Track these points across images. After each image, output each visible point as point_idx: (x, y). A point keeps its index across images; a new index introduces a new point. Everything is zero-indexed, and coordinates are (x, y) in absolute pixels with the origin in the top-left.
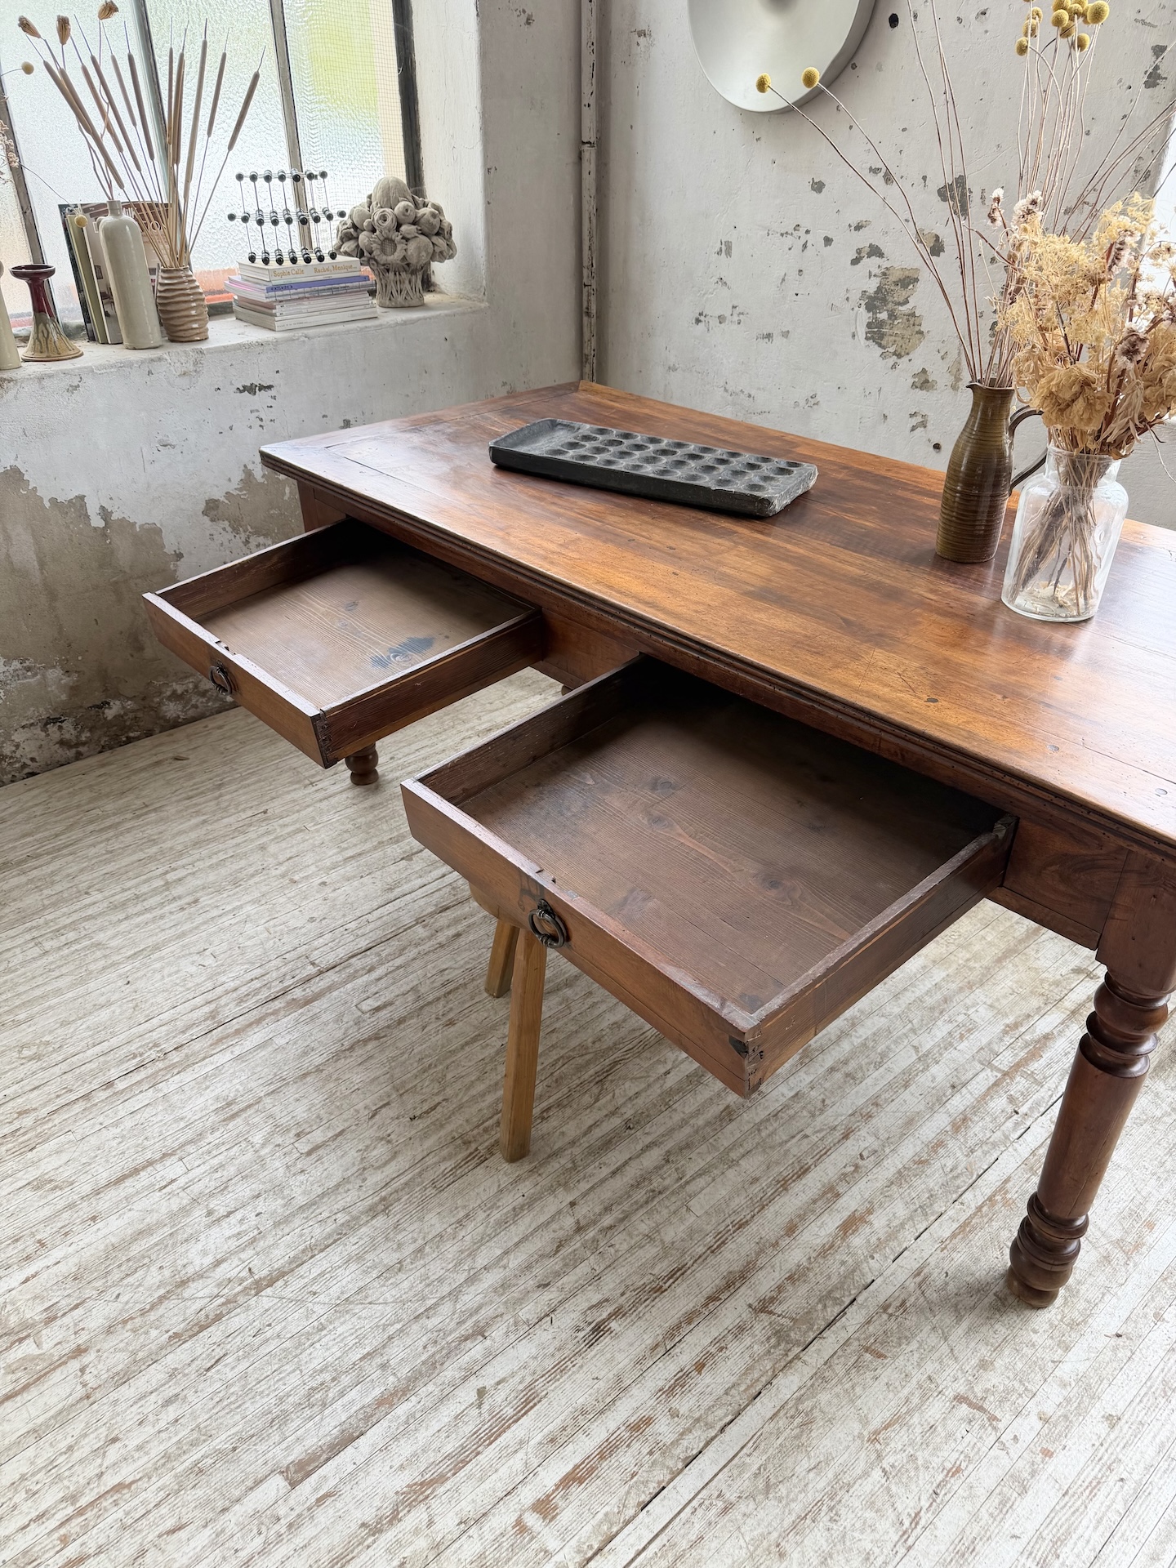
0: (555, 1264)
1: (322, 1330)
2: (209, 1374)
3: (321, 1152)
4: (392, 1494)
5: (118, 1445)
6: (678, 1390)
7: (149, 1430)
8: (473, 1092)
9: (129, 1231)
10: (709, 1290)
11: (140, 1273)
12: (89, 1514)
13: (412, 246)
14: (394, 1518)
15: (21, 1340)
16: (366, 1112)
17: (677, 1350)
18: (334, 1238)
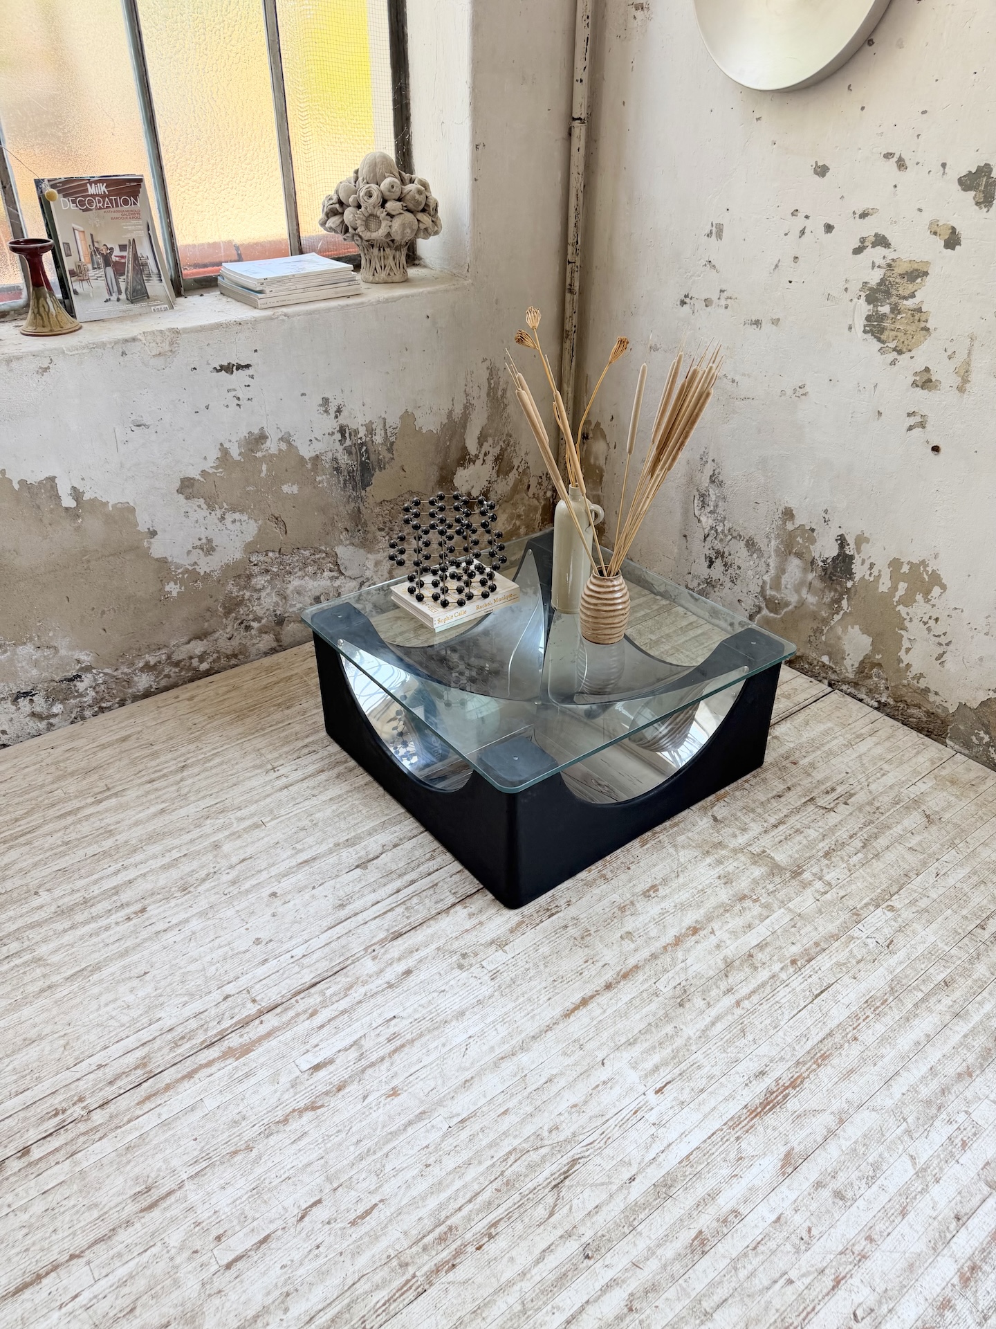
3: (240, 1265)
8: (414, 1192)
13: (396, 224)
16: (296, 1212)
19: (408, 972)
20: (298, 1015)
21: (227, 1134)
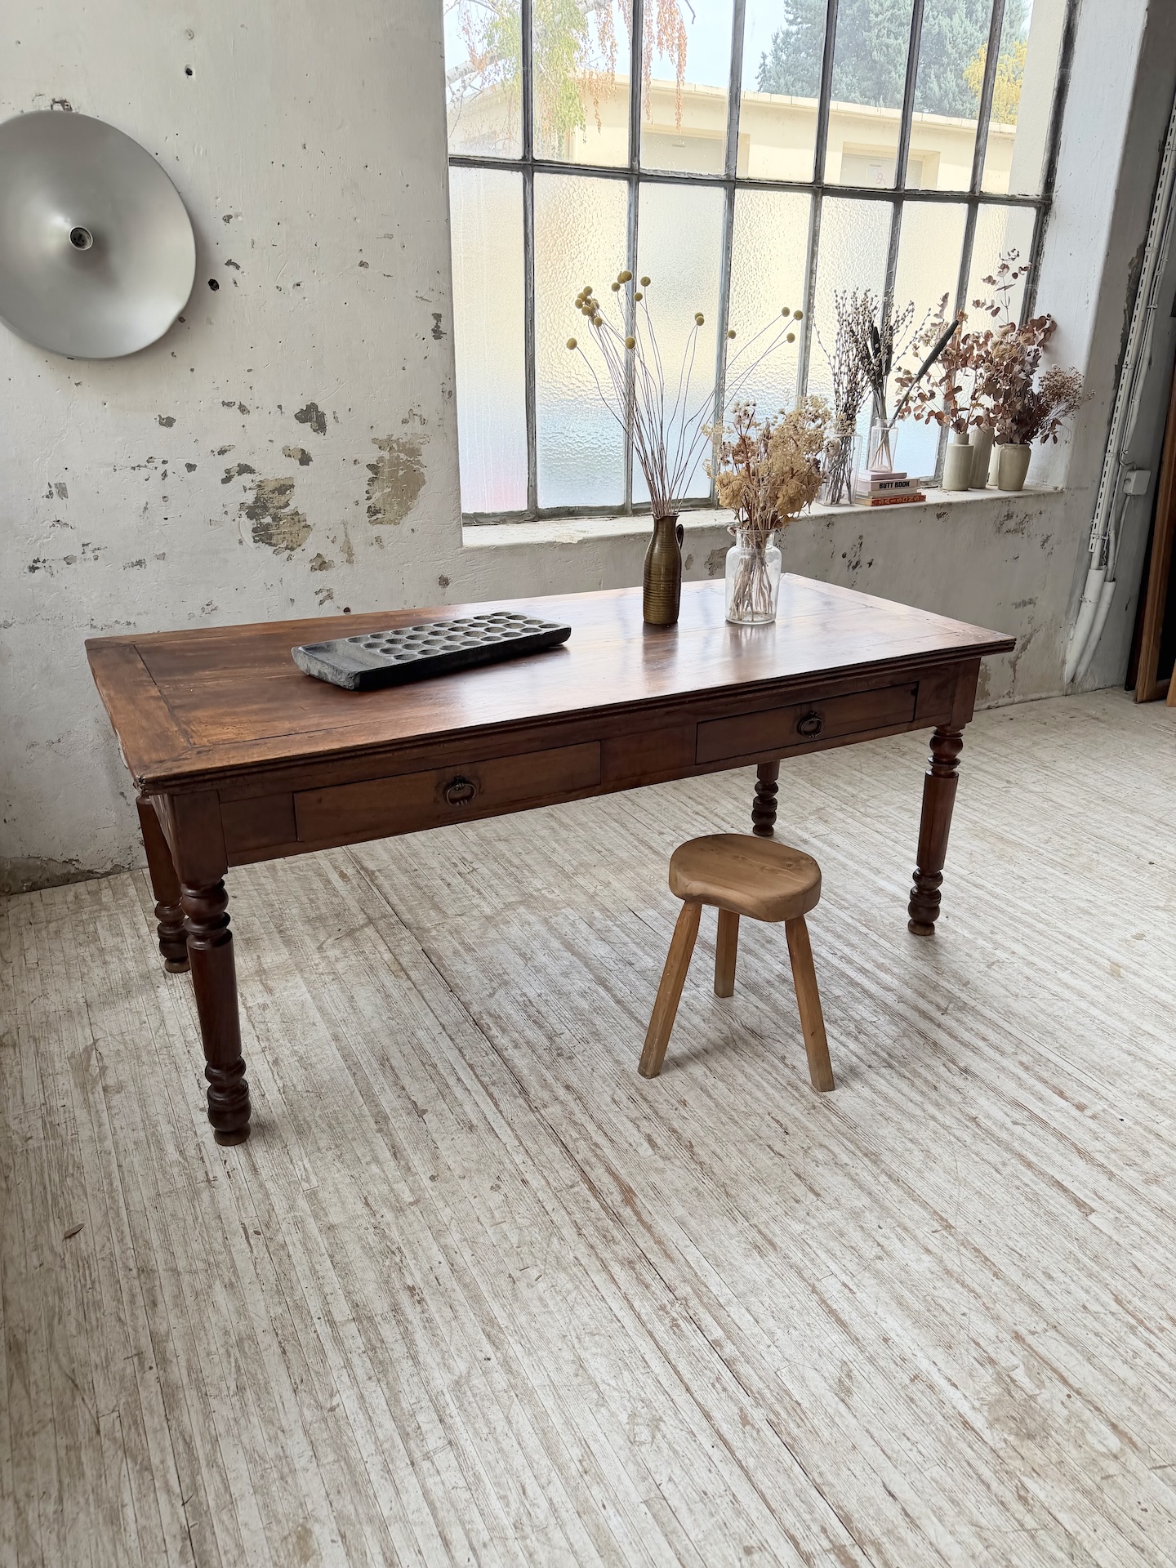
1: (980, 1193)
2: (1024, 1255)
3: (817, 1188)
4: (1089, 1167)
5: (1088, 1305)
6: (1001, 1050)
7: (1073, 1287)
8: (763, 1099)
9: (900, 1312)
10: (933, 1026)
11: (940, 1301)
12: (1141, 1317)
15: (1013, 1381)
16: (777, 1159)
17: (975, 1045)
18: (901, 1183)
19: (568, 1087)
20: (596, 1155)
21: (709, 1200)
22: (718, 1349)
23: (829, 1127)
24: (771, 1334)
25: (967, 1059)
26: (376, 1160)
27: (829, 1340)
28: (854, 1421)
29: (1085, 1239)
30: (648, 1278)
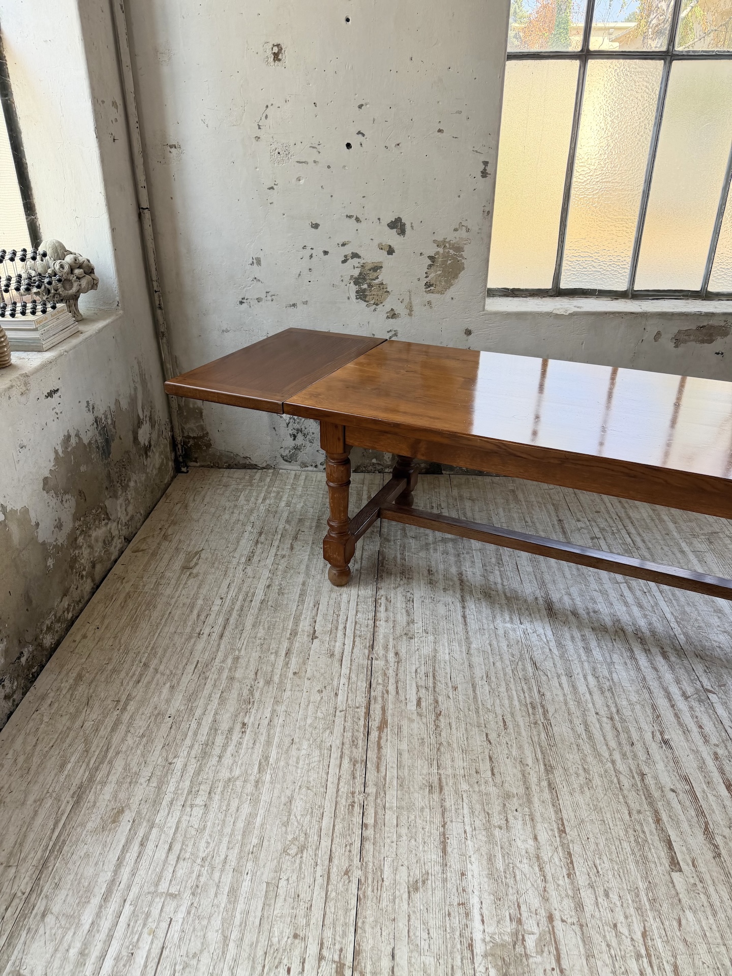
0: (623, 736)
1: (604, 822)
2: (601, 873)
3: (495, 771)
4: (705, 842)
5: (619, 925)
6: (707, 738)
7: (618, 909)
8: (507, 705)
9: (485, 862)
10: (668, 705)
11: (517, 871)
12: (652, 953)
13: (84, 282)
14: (716, 847)
15: (523, 940)
17: (689, 729)
18: (554, 792)
19: (396, 654)
20: (383, 697)
21: (426, 748)
22: (364, 829)
23: (536, 739)
24: (399, 836)
25: (675, 735)
26: (276, 653)
27: (429, 857)
28: (406, 906)
29: (656, 885)
30: (358, 774)
